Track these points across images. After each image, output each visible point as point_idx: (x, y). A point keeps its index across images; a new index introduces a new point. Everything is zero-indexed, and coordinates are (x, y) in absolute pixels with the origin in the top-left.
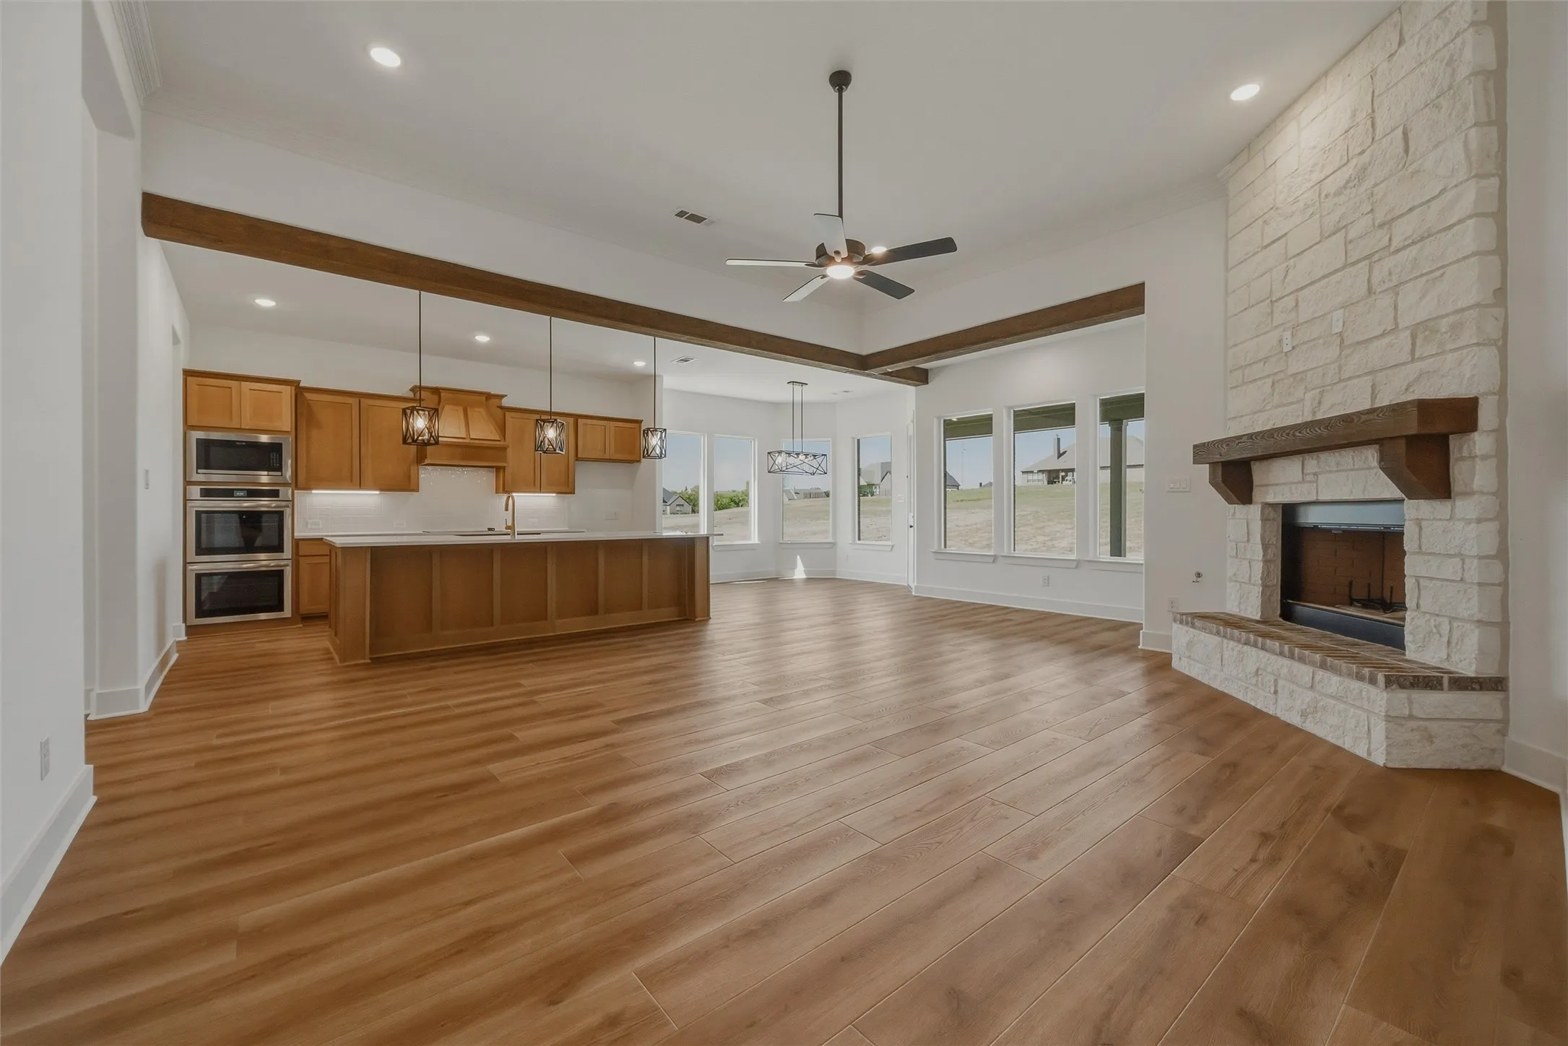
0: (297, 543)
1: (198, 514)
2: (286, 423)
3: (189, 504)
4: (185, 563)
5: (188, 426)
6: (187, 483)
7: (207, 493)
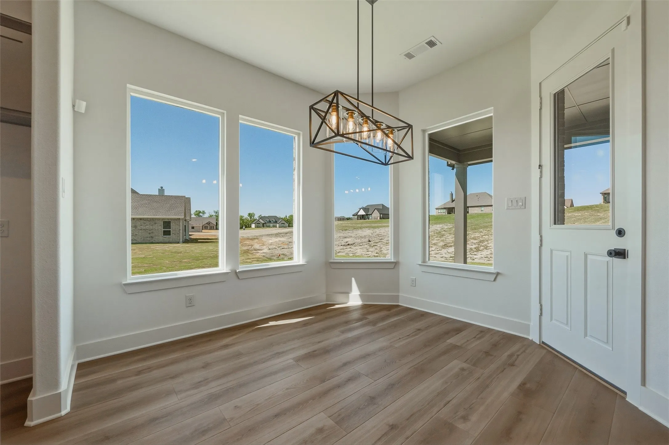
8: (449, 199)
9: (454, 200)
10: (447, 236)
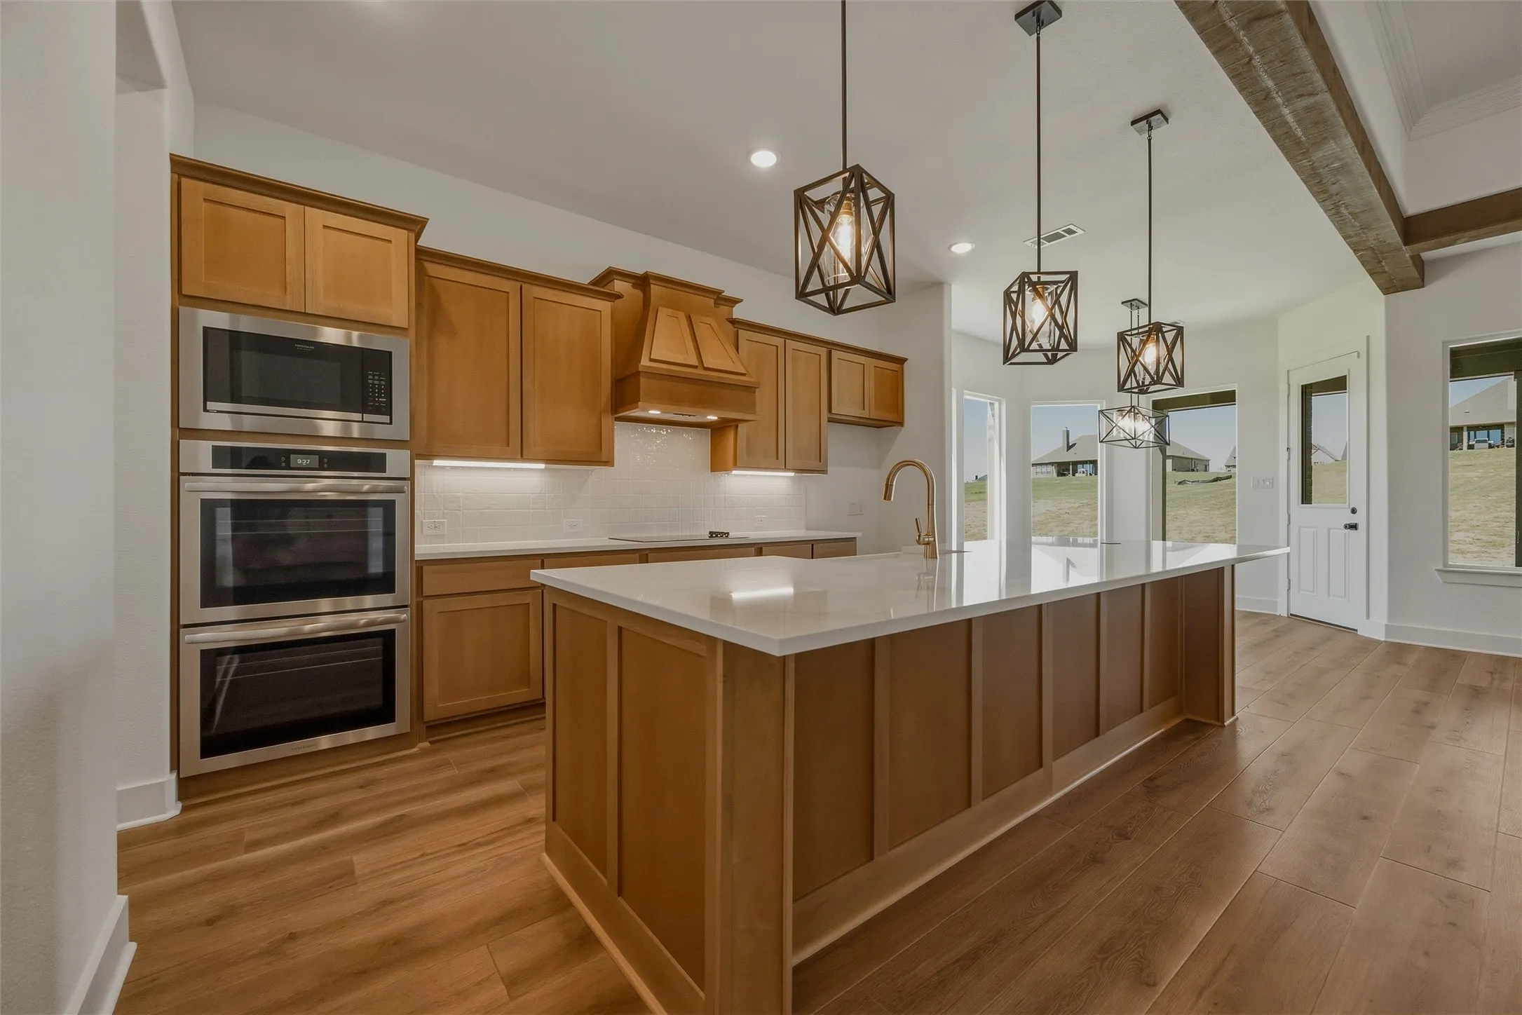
0: (420, 567)
1: (209, 508)
2: (398, 309)
3: (186, 483)
4: (177, 627)
5: (183, 297)
6: (182, 432)
7: (229, 458)
8: (1061, 443)
9: (1074, 445)
10: (1080, 524)
